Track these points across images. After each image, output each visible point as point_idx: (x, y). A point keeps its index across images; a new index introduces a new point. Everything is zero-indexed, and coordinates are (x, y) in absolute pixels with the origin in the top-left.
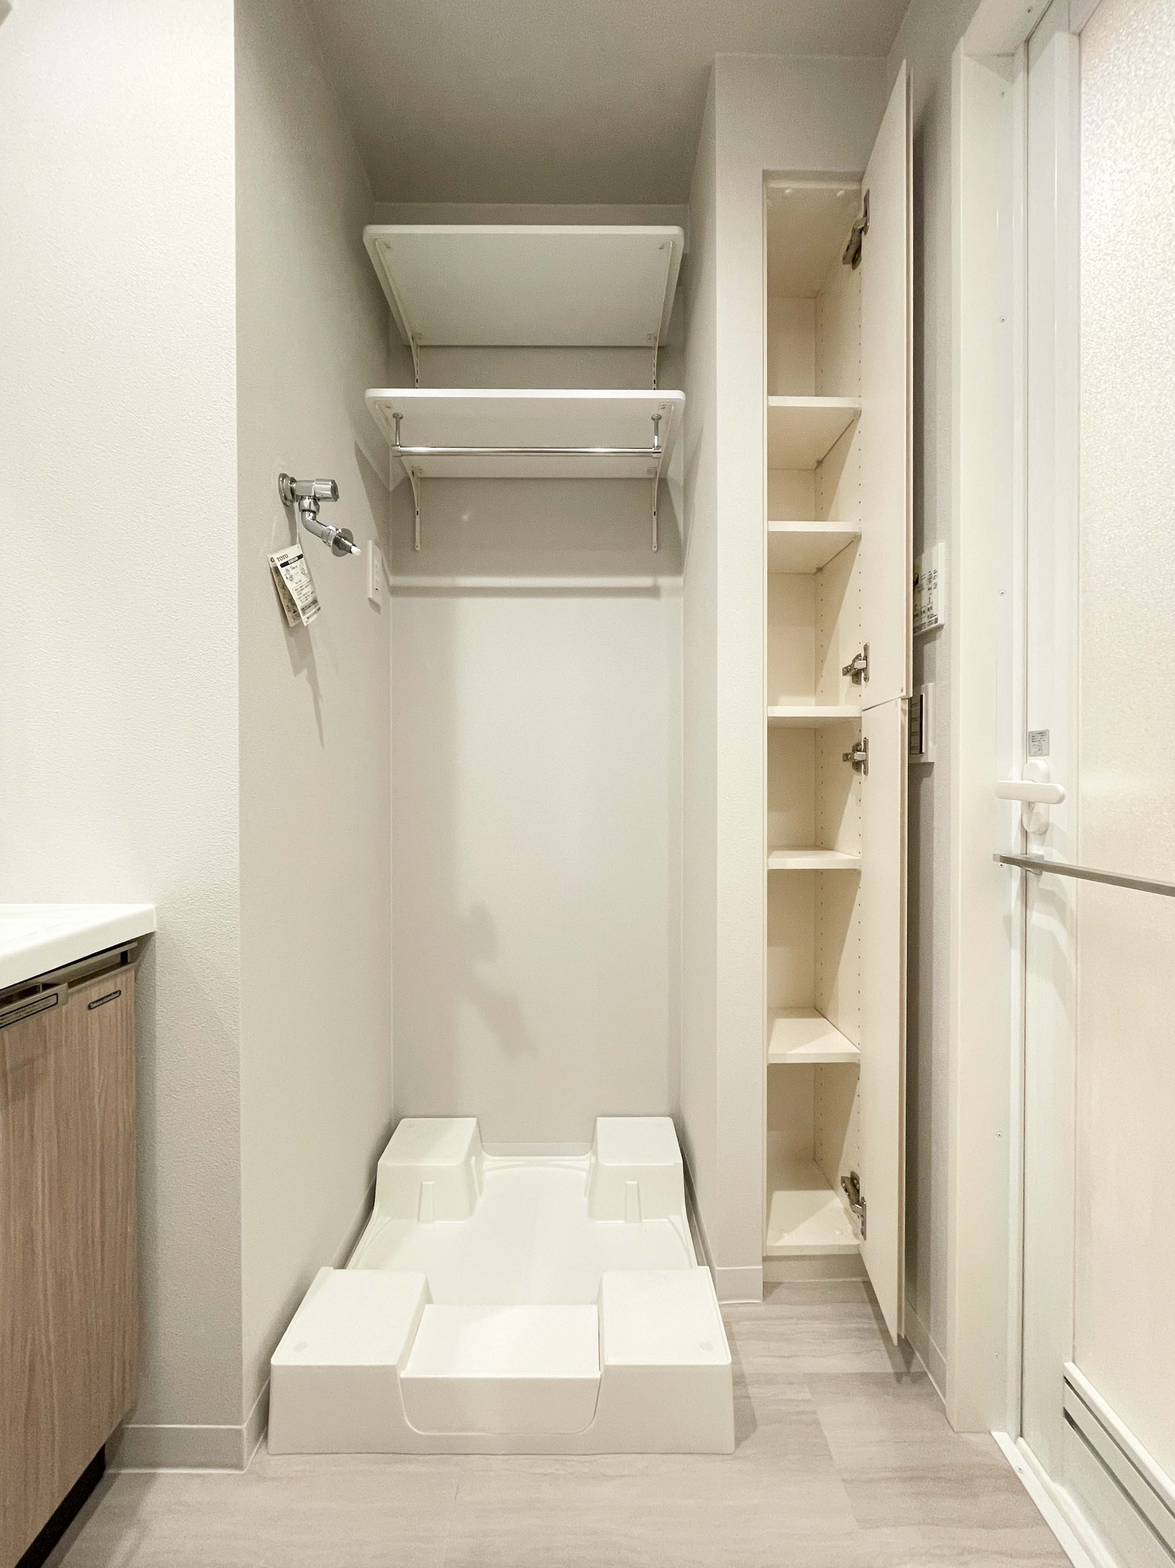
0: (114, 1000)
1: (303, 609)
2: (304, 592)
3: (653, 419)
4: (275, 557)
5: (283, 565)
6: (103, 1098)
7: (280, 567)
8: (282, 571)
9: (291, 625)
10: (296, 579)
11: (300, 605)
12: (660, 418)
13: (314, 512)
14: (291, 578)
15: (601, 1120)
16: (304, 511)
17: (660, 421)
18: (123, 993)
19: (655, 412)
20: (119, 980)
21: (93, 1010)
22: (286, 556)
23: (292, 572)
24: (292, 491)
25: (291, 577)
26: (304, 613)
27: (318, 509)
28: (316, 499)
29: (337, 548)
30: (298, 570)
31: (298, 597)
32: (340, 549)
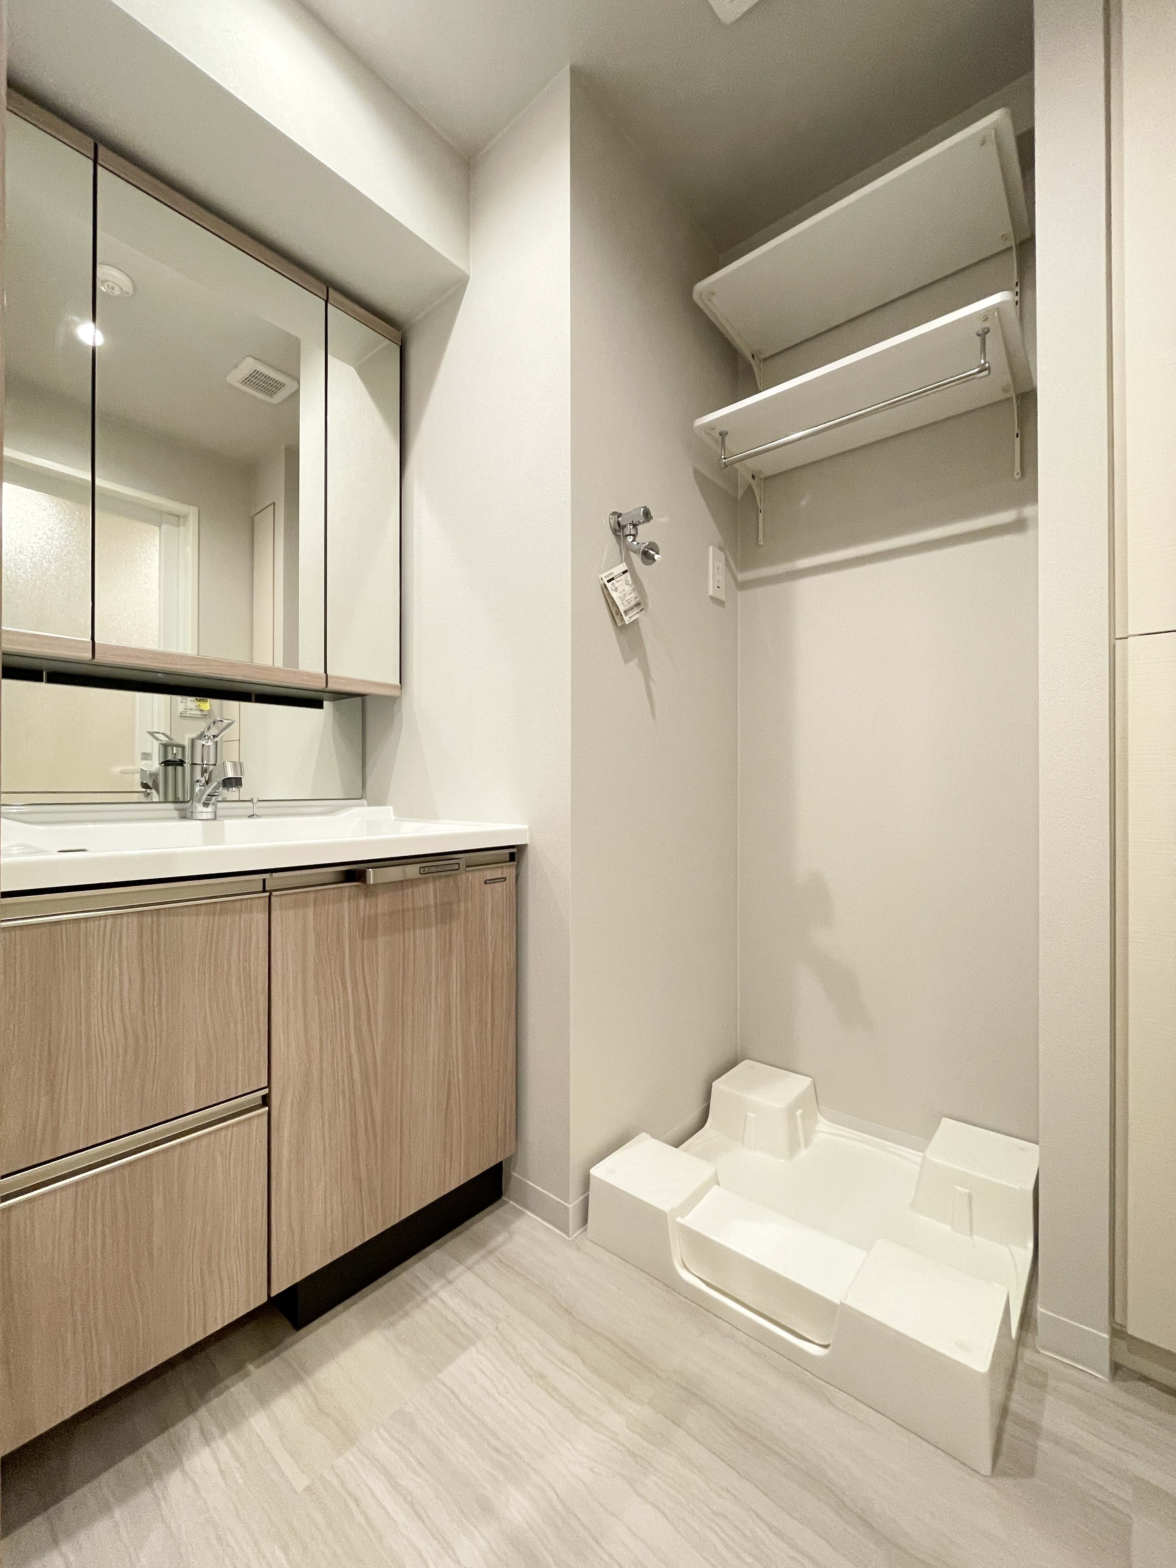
0: (501, 883)
1: (626, 612)
2: (627, 598)
3: (979, 335)
4: (603, 576)
5: (609, 581)
6: (493, 944)
7: (606, 583)
8: (609, 585)
9: (619, 625)
10: (620, 589)
11: (622, 609)
12: (987, 331)
13: (634, 535)
14: (616, 590)
15: (945, 1121)
16: (627, 536)
17: (987, 336)
18: (507, 879)
19: (979, 326)
20: (505, 871)
21: (488, 885)
22: (612, 573)
23: (617, 585)
24: (619, 523)
25: (616, 588)
26: (626, 615)
27: (637, 533)
28: (635, 526)
29: (646, 560)
30: (623, 582)
31: (621, 603)
32: (648, 559)
